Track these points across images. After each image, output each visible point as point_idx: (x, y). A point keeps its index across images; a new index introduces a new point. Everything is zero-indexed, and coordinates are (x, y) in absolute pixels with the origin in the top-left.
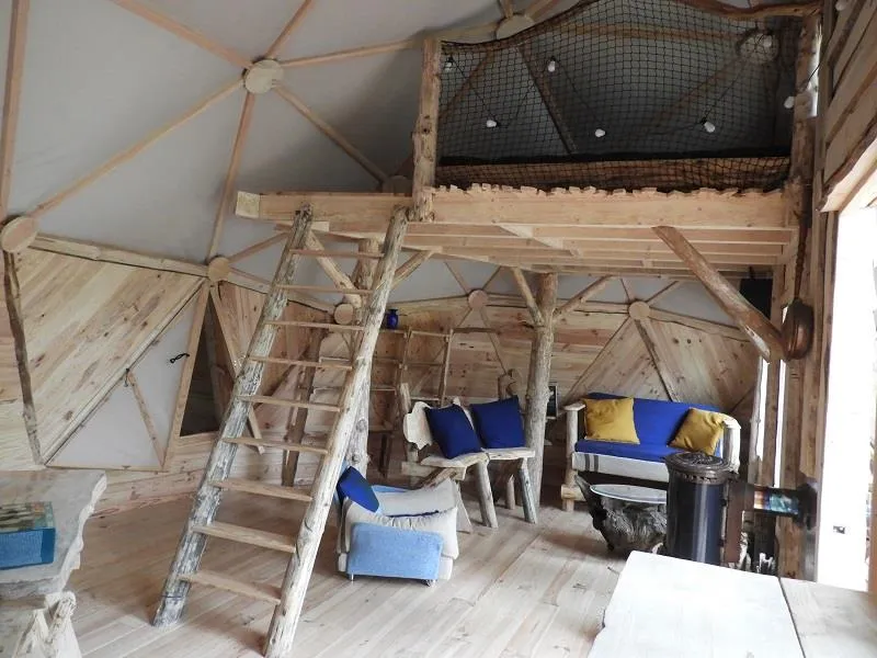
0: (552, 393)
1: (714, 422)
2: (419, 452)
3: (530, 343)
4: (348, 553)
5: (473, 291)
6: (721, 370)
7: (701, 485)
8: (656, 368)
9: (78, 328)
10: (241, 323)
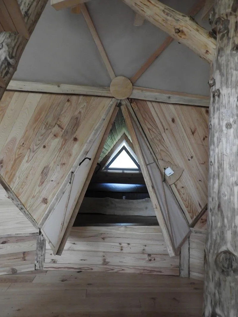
9: (17, 143)
10: (164, 135)
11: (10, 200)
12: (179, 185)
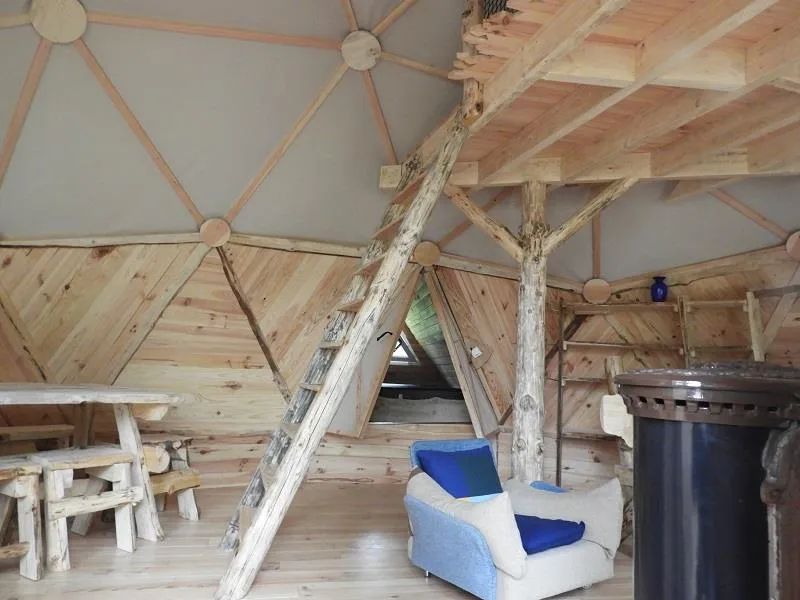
4: (413, 535)
9: (299, 310)
10: (472, 309)
11: (275, 384)
12: (488, 369)
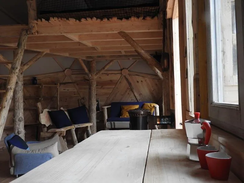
0: (97, 103)
1: (151, 106)
2: (47, 127)
3: (88, 87)
4: (14, 167)
5: (66, 69)
6: (153, 90)
7: (139, 117)
8: (132, 92)
